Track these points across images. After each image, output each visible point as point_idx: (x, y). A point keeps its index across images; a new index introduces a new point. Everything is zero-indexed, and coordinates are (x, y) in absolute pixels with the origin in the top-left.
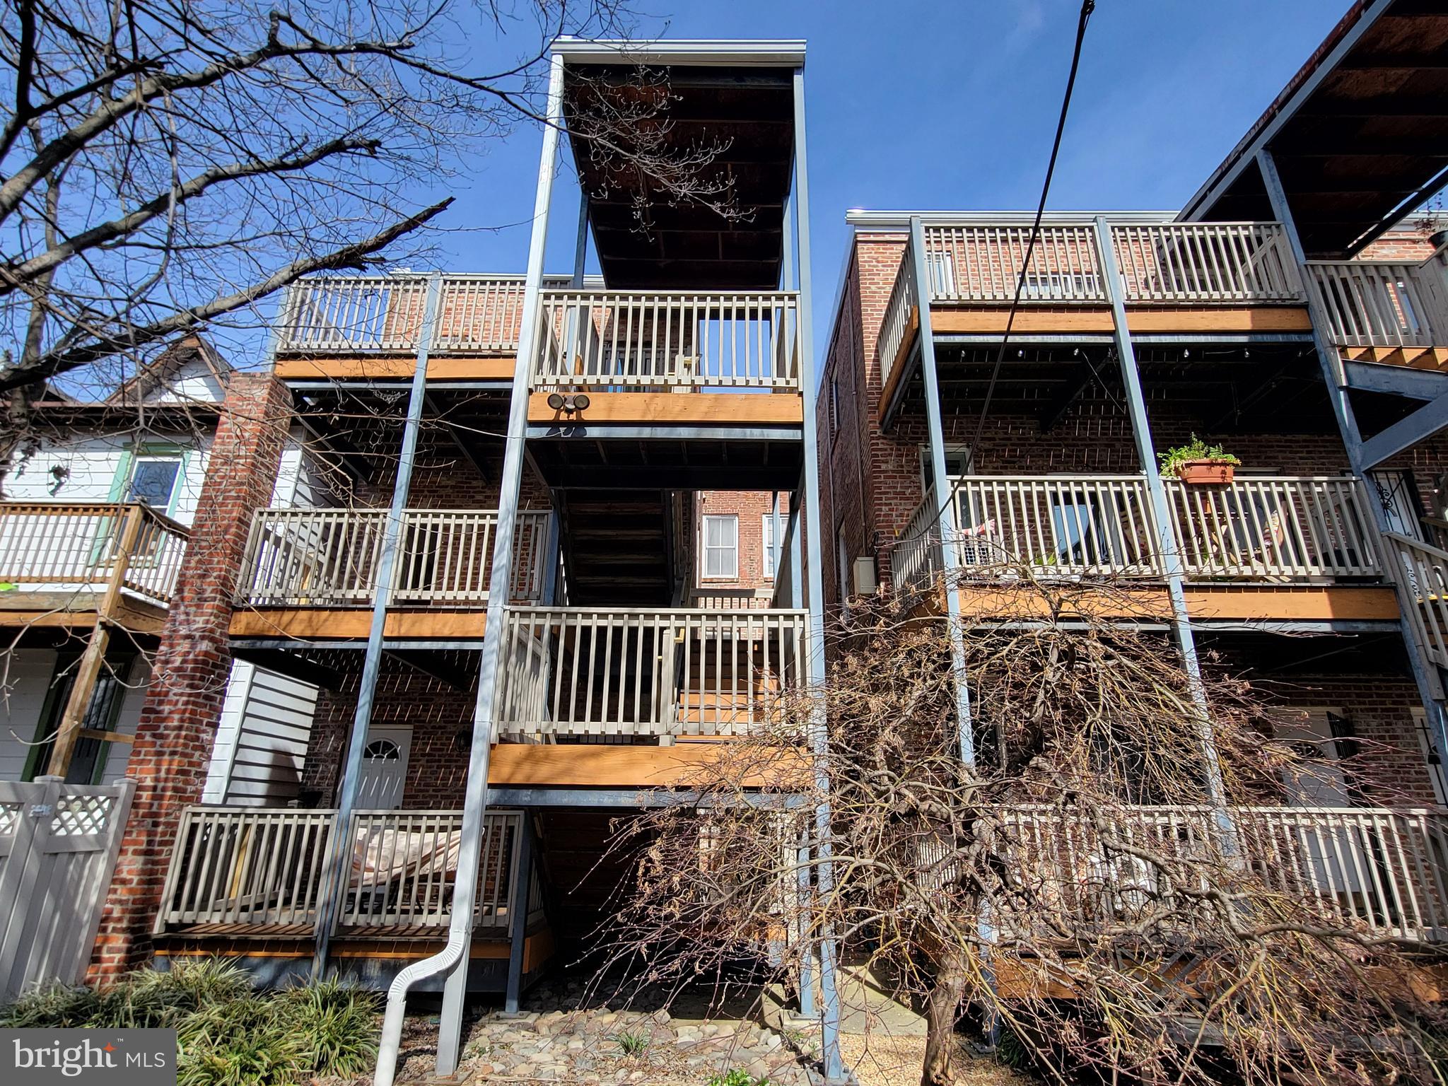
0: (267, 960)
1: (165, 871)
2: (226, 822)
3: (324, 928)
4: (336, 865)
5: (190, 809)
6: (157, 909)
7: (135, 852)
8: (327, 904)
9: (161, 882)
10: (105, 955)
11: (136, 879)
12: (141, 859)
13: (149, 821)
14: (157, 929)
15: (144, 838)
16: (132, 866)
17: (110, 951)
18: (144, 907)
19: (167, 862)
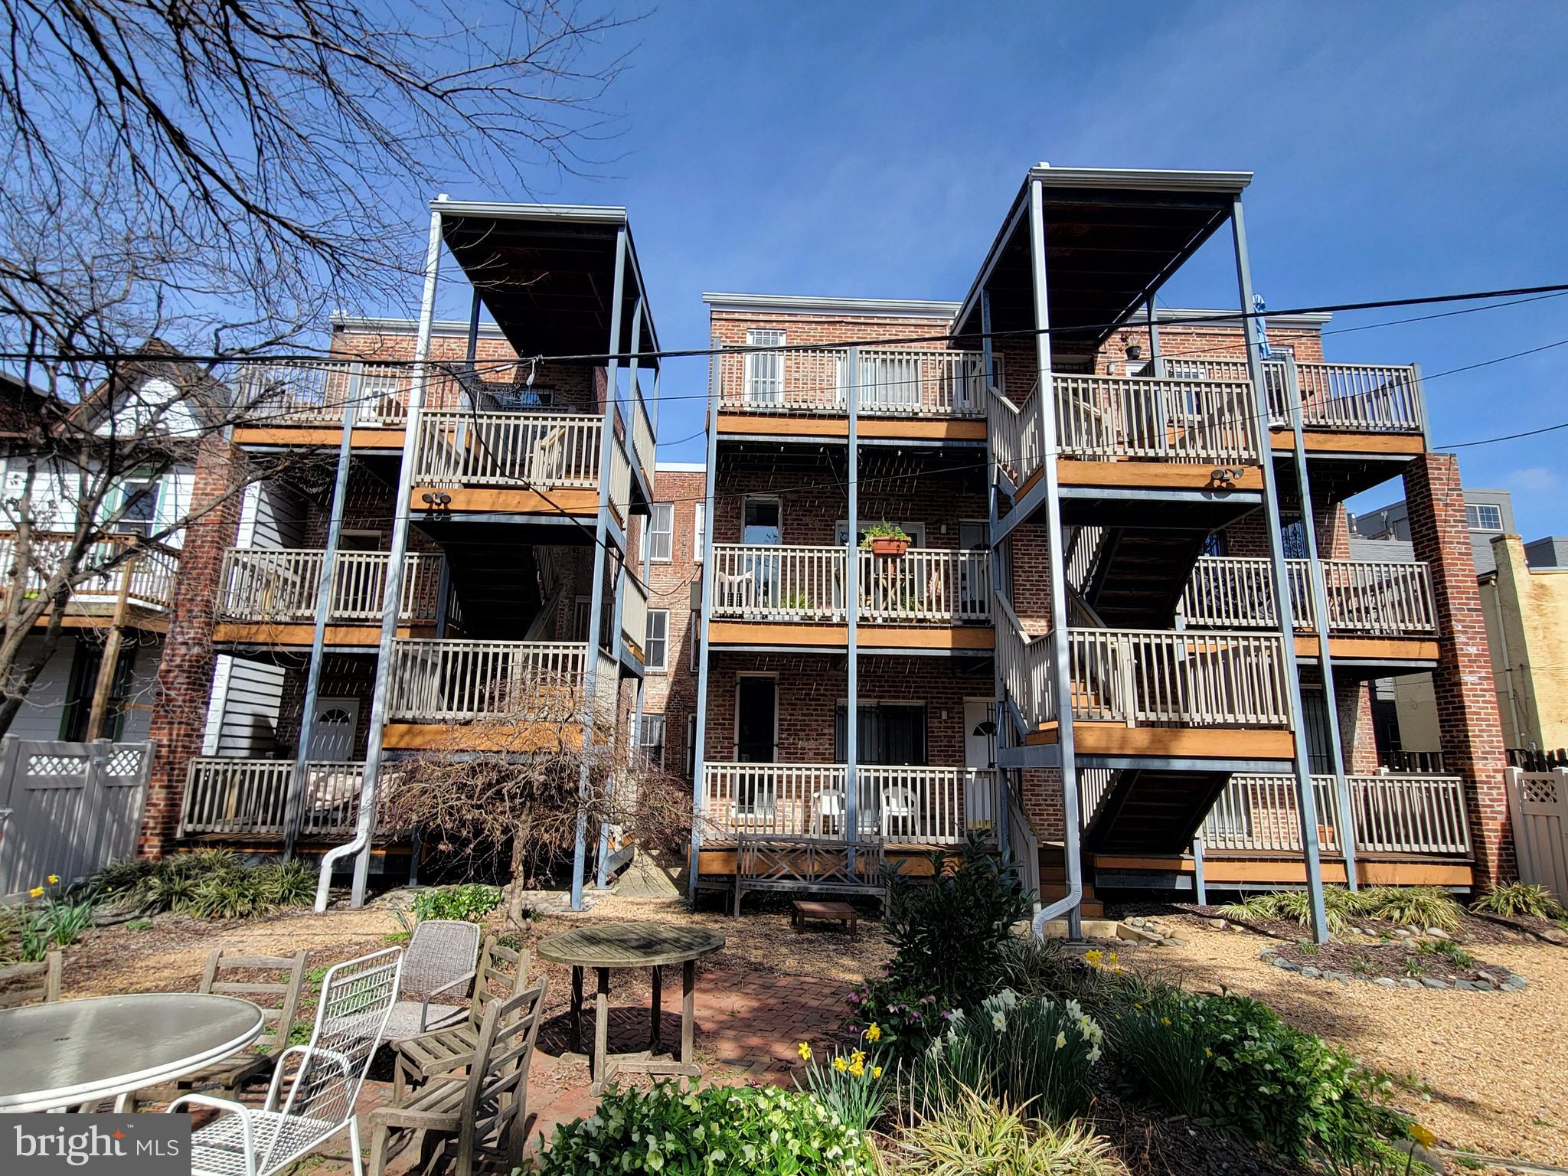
0: (254, 855)
1: (181, 799)
2: (220, 767)
3: (289, 835)
4: (297, 796)
5: (194, 759)
6: (178, 822)
7: (161, 787)
8: (292, 821)
9: (179, 806)
10: (146, 849)
11: (162, 803)
12: (164, 791)
13: (167, 767)
14: (179, 835)
15: (165, 778)
16: (159, 795)
17: (150, 847)
18: (170, 820)
19: (182, 793)
